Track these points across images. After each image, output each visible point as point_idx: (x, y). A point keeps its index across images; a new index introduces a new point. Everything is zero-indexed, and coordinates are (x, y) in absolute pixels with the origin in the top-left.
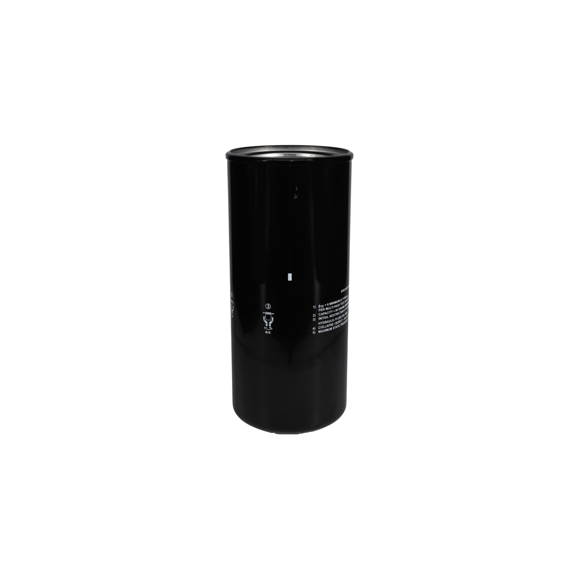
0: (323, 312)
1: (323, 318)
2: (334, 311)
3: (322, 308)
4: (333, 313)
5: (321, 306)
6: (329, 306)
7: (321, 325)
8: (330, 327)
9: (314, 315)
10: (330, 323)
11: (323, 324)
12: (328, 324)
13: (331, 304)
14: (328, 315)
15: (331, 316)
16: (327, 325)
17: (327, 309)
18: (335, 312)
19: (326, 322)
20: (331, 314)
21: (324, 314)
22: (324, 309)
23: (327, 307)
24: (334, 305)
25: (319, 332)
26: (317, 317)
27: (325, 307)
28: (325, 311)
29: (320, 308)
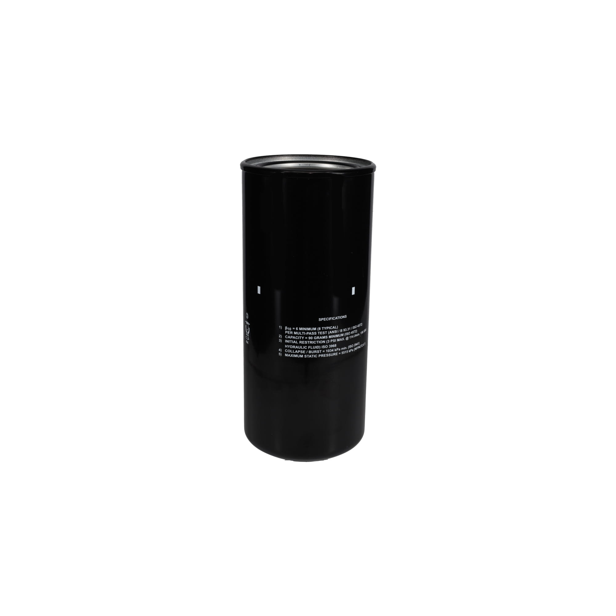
0: (290, 335)
1: (290, 341)
2: (306, 338)
3: (289, 330)
4: (305, 340)
5: (288, 328)
6: (298, 331)
7: (288, 349)
8: (300, 354)
9: (280, 336)
10: (300, 350)
11: (291, 348)
12: (297, 349)
13: (301, 329)
14: (298, 341)
15: (300, 342)
16: (296, 351)
17: (295, 333)
18: (308, 340)
19: (294, 347)
20: (302, 340)
21: (292, 338)
22: (291, 333)
23: (295, 331)
24: (306, 331)
25: (286, 355)
26: (284, 339)
27: (293, 331)
28: (293, 335)
29: (287, 330)
